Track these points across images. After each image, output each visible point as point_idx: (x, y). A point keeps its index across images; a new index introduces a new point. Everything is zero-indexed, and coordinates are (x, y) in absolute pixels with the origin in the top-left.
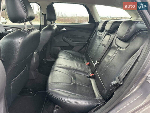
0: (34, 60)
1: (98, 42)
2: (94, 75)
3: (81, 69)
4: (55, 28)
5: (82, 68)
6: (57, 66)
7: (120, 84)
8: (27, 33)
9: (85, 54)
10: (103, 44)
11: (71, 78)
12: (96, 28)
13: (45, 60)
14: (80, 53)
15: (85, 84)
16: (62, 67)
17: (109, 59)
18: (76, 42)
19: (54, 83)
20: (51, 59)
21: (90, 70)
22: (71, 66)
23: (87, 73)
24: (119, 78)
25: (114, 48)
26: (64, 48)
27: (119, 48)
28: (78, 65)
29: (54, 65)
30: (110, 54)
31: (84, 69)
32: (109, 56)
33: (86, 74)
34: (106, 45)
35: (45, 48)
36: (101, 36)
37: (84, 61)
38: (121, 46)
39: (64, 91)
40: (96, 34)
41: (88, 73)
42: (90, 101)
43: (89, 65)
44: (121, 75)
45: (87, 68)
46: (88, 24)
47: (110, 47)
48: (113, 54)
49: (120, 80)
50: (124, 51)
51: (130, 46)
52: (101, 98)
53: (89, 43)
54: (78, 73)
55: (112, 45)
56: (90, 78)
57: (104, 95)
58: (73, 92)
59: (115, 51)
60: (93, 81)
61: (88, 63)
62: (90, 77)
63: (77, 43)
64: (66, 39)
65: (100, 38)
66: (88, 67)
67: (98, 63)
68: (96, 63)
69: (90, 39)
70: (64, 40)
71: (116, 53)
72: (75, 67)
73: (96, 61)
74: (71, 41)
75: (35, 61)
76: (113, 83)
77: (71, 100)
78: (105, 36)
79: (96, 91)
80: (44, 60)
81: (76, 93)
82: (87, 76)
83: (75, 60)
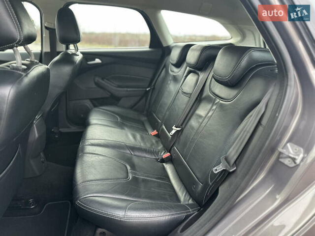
0: (36, 133)
1: (172, 87)
2: (171, 156)
3: (142, 144)
4: (78, 58)
5: (145, 144)
6: (89, 143)
7: (231, 171)
8: (24, 74)
9: (145, 113)
10: (185, 91)
11: (125, 168)
12: (166, 59)
13: (56, 131)
14: (136, 110)
15: (157, 175)
16: (102, 144)
17: (199, 122)
18: (126, 89)
19: (92, 181)
20: (68, 127)
21: (161, 147)
22: (120, 140)
23: (157, 153)
24: (226, 159)
25: (209, 100)
26: (99, 102)
27: (218, 100)
28: (135, 137)
29: (84, 142)
30: (202, 111)
31: (148, 145)
32: (200, 117)
33: (154, 154)
34: (191, 94)
35: (56, 106)
36: (178, 75)
37: (145, 127)
38: (222, 95)
39: (114, 196)
40: (167, 72)
41: (159, 151)
42: (172, 210)
43: (157, 136)
44: (231, 152)
45: (154, 141)
46: (148, 49)
47: (200, 98)
48: (207, 112)
49: (229, 163)
50: (230, 104)
51: (241, 95)
52: (191, 202)
53: (154, 89)
54: (137, 153)
55: (204, 95)
56: (164, 163)
57: (197, 195)
58: (133, 197)
59: (210, 106)
60: (169, 168)
61: (155, 132)
62: (163, 161)
63: (127, 91)
64: (103, 82)
65: (175, 79)
66: (157, 139)
67: (178, 131)
68: (173, 132)
69: (155, 81)
70: (97, 84)
71: (213, 110)
72: (130, 143)
73: (174, 128)
74: (115, 87)
75: (37, 135)
76: (216, 170)
77: (134, 215)
78: (186, 76)
79: (179, 188)
80: (53, 132)
81: (139, 197)
82: (157, 160)
83: (127, 126)
